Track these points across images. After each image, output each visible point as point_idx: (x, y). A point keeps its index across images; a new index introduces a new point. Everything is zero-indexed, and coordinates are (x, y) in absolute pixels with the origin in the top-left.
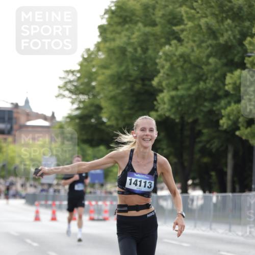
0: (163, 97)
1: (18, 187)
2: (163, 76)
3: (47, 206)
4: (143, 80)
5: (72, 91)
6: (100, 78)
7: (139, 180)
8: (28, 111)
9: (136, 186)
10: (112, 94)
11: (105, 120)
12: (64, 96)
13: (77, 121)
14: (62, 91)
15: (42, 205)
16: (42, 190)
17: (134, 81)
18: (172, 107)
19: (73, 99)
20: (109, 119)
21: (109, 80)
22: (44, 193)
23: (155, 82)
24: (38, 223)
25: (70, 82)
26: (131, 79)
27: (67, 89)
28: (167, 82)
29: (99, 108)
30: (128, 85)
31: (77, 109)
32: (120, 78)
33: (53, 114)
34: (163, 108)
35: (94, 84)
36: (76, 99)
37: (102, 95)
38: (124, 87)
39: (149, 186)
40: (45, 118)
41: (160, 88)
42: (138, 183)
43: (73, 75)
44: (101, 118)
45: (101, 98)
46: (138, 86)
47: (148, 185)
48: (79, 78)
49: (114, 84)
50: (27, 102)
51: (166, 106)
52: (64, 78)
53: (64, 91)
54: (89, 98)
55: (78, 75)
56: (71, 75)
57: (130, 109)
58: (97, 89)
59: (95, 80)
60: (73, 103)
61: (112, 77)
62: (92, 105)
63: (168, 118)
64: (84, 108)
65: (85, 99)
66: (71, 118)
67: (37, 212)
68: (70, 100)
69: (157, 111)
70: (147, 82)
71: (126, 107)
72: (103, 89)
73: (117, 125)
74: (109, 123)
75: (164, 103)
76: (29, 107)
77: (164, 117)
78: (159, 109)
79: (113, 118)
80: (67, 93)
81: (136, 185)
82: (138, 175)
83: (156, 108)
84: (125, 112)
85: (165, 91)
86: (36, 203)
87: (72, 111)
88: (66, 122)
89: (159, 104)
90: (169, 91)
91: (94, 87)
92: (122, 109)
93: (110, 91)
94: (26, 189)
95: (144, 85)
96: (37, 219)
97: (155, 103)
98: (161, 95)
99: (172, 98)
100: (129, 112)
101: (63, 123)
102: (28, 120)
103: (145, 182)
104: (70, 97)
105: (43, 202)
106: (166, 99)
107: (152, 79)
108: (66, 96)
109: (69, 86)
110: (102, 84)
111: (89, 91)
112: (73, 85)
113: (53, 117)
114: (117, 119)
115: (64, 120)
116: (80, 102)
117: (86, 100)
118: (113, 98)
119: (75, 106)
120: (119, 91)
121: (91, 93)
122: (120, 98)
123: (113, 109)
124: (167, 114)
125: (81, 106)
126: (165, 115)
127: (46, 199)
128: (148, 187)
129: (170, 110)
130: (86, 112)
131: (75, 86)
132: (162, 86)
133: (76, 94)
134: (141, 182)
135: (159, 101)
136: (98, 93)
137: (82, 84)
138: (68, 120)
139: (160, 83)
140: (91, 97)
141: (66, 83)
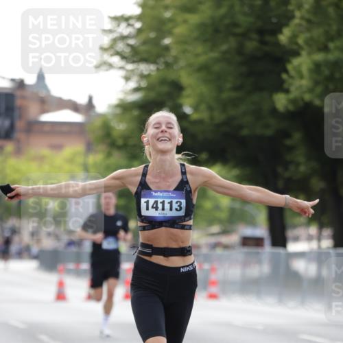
0: (300, 65)
1: (25, 237)
2: (300, 25)
3: (78, 273)
4: (261, 32)
5: (126, 55)
6: (180, 30)
7: (160, 200)
8: (43, 94)
9: (157, 210)
10: (202, 59)
11: (188, 110)
12: (111, 66)
13: (136, 113)
14: (107, 57)
15: (69, 272)
16: (71, 243)
17: (244, 35)
18: (316, 83)
19: (127, 71)
20: (196, 108)
21: (195, 34)
22: (74, 249)
23: (284, 37)
24: (61, 304)
25: (123, 38)
26: (238, 30)
27: (117, 53)
28: (308, 35)
29: (177, 88)
30: (232, 43)
31: (136, 90)
32: (217, 31)
33: (90, 99)
34: (301, 86)
35: (167, 41)
36: (132, 71)
37: (182, 63)
38: (224, 47)
39: (178, 208)
40: (75, 107)
41: (295, 47)
42: (160, 206)
43: (129, 25)
44: (180, 106)
45: (182, 68)
46: (251, 45)
47: (175, 206)
48: (139, 31)
49: (206, 41)
50: (41, 77)
51: (305, 83)
52: (110, 31)
53: (112, 55)
54: (158, 69)
55: (138, 25)
56: (123, 25)
57: (236, 88)
58: (174, 52)
59: (170, 33)
60: (127, 79)
61: (202, 26)
62: (163, 82)
63: (308, 106)
64: (149, 88)
65: (151, 70)
66: (124, 107)
67: (61, 284)
68: (122, 73)
69: (287, 91)
70: (268, 38)
71: (229, 85)
72: (184, 51)
73: (212, 118)
74: (195, 116)
75: (301, 77)
76: (45, 87)
77: (301, 104)
78: (293, 89)
79: (203, 107)
80: (116, 60)
81: (157, 208)
82: (158, 194)
83: (286, 86)
84: (225, 95)
85: (304, 53)
86: (60, 266)
87: (126, 93)
88: (115, 115)
89: (291, 77)
90: (309, 54)
91: (167, 48)
92: (220, 90)
93: (197, 55)
94: (39, 241)
95: (263, 42)
96: (61, 297)
97: (284, 76)
98: (296, 61)
99: (317, 67)
100: (234, 94)
101: (110, 117)
102: (44, 111)
103: (171, 203)
104: (122, 68)
105: (71, 266)
106: (305, 70)
107: (277, 30)
108: (115, 65)
109: (120, 46)
110: (182, 41)
111: (159, 56)
112: (128, 45)
113: (90, 105)
114: (210, 108)
115: (110, 111)
116: (142, 76)
117: (153, 73)
118: (204, 68)
119: (132, 84)
120: (214, 55)
121: (162, 60)
122: (217, 68)
123: (204, 89)
124: (307, 97)
125: (144, 84)
126: (302, 99)
127: (78, 260)
128: (176, 209)
129: (311, 90)
130: (152, 95)
131: (131, 46)
132: (297, 44)
133: (133, 62)
134: (163, 203)
135: (292, 73)
136: (176, 59)
137: (144, 43)
138: (118, 111)
139: (293, 38)
140: (162, 67)
141: (115, 41)
